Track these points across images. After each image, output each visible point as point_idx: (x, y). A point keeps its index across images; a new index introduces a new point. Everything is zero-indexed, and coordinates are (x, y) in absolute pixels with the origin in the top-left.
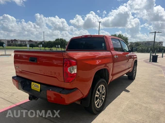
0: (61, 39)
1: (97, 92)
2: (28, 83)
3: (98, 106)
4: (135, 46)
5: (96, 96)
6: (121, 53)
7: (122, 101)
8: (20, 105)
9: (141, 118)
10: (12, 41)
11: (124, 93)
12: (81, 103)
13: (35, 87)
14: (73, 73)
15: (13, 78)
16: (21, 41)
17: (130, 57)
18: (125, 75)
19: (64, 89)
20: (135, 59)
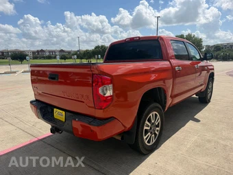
0: (102, 46)
1: (147, 122)
2: (50, 110)
3: (149, 142)
4: (214, 51)
5: (145, 128)
6: (188, 62)
7: (187, 135)
8: (44, 139)
9: (216, 162)
10: (38, 51)
11: (190, 124)
12: (122, 139)
13: (59, 115)
14: (107, 95)
15: (31, 102)
16: (50, 52)
17: (203, 68)
18: (195, 96)
19: (95, 118)
20: (211, 71)
